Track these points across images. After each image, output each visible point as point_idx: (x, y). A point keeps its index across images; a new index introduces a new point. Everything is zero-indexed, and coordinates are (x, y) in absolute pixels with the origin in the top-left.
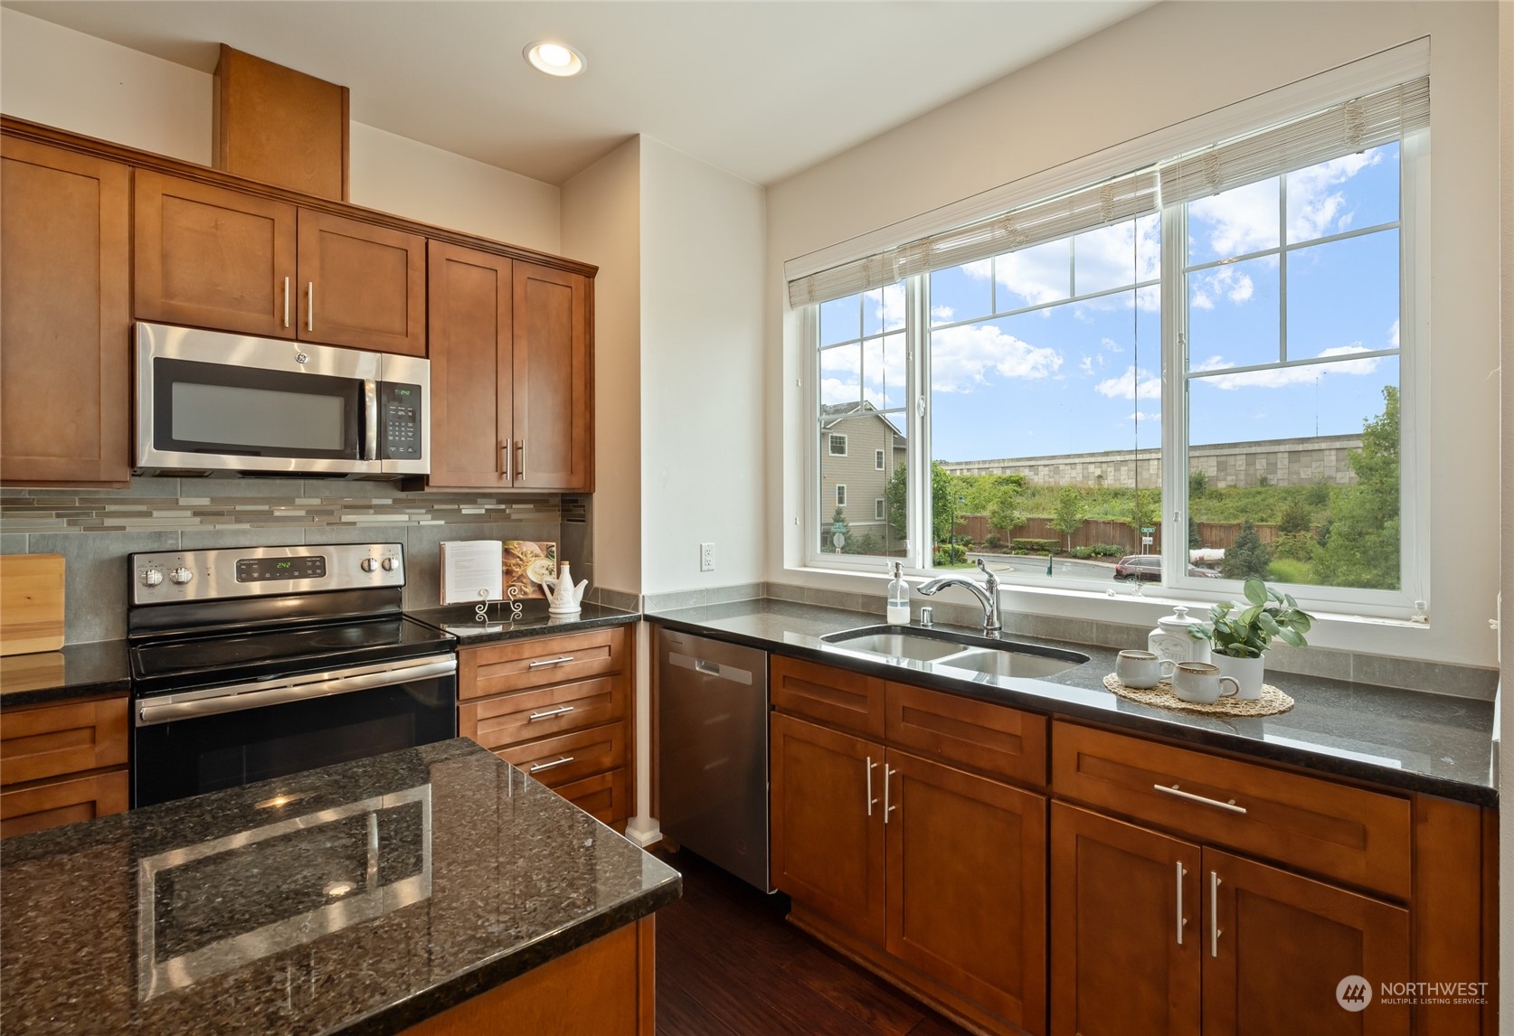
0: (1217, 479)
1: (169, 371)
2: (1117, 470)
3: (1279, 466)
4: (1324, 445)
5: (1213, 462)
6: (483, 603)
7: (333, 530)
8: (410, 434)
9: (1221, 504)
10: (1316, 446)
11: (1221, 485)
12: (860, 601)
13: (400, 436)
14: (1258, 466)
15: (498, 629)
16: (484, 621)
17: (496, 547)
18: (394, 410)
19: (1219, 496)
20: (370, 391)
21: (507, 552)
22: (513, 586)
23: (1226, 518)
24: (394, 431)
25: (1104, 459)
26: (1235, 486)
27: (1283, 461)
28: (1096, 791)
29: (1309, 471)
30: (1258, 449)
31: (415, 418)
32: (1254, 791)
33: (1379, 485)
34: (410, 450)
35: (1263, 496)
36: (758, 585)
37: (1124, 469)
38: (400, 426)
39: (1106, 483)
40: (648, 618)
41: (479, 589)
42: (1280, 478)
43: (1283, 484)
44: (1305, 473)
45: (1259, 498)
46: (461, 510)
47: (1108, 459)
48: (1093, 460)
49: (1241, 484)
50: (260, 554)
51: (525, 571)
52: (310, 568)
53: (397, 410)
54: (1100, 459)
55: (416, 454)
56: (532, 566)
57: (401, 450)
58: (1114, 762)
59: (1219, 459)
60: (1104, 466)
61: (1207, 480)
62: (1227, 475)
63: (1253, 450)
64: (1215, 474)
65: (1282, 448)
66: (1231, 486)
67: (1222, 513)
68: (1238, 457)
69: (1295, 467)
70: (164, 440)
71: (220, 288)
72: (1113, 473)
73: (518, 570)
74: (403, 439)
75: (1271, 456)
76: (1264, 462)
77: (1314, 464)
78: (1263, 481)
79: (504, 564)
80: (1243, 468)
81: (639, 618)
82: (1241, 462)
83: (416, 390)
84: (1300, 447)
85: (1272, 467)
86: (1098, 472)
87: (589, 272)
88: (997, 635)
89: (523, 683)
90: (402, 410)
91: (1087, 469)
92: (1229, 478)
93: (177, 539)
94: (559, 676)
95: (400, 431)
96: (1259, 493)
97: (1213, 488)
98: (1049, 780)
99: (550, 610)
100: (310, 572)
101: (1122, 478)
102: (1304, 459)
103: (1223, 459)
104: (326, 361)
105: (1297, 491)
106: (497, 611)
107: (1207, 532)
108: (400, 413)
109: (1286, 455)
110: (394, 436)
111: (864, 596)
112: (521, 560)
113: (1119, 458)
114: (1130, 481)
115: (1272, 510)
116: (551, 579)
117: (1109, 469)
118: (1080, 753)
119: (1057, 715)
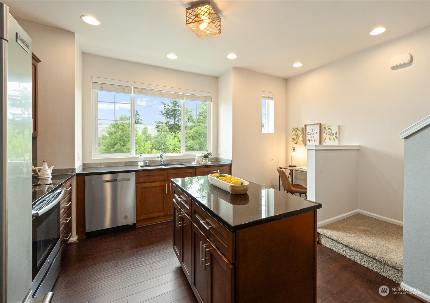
36: (83, 164)
40: (77, 174)
81: (75, 175)
87: (38, 62)
118: (200, 172)
119: (196, 168)
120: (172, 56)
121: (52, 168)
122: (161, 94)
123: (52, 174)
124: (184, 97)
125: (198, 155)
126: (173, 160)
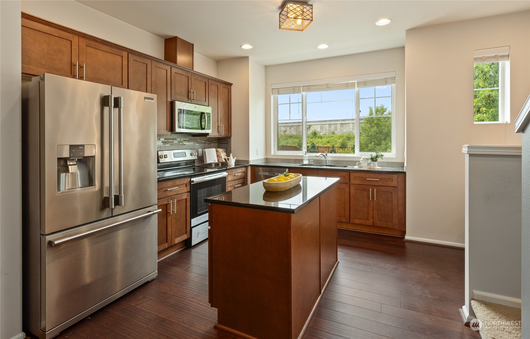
0: (320, 132)
2: (290, 129)
3: (338, 128)
4: (350, 122)
5: (319, 126)
6: (214, 163)
9: (321, 140)
10: (348, 122)
11: (322, 134)
12: (293, 160)
14: (332, 128)
16: (214, 168)
17: (215, 150)
19: (321, 138)
21: (217, 151)
22: (219, 159)
23: (323, 145)
25: (286, 125)
26: (325, 134)
27: (339, 126)
28: (357, 182)
29: (346, 130)
30: (332, 123)
32: (380, 177)
33: (368, 134)
35: (333, 137)
36: (265, 159)
37: (292, 128)
39: (288, 133)
40: (251, 165)
41: (212, 160)
42: (338, 132)
43: (339, 134)
44: (345, 130)
45: (332, 138)
47: (287, 125)
48: (282, 125)
49: (327, 134)
54: (285, 125)
55: (210, 129)
58: (360, 177)
59: (321, 125)
60: (286, 127)
61: (317, 132)
62: (323, 131)
63: (330, 123)
64: (319, 130)
65: (339, 122)
66: (324, 134)
67: (322, 143)
68: (326, 125)
69: (342, 128)
71: (182, 92)
72: (289, 130)
73: (220, 155)
75: (336, 125)
76: (333, 127)
77: (347, 128)
78: (333, 133)
79: (217, 154)
80: (328, 128)
81: (249, 165)
82: (327, 126)
84: (343, 122)
85: (336, 128)
86: (284, 129)
87: (231, 85)
88: (328, 164)
91: (281, 128)
92: (324, 132)
94: (238, 178)
96: (332, 136)
97: (319, 135)
98: (350, 182)
99: (228, 164)
101: (292, 131)
102: (345, 126)
103: (322, 125)
104: (197, 108)
105: (343, 136)
106: (217, 165)
107: (319, 149)
109: (340, 125)
111: (294, 159)
112: (220, 153)
113: (291, 125)
114: (294, 132)
115: (336, 142)
116: (228, 157)
117: (288, 128)
118: (355, 177)
119: (351, 172)
120: (323, 46)
121: (235, 158)
122: (328, 87)
123: (235, 163)
124: (355, 85)
125: (364, 157)
126: (341, 161)
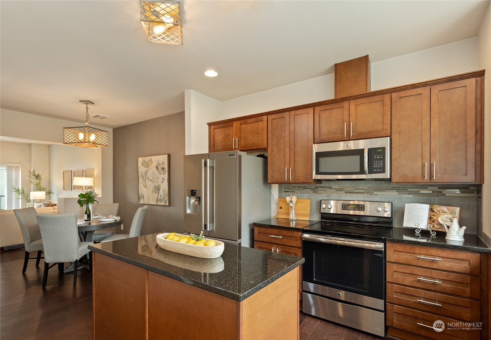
1: (319, 155)
6: (419, 229)
7: (371, 197)
8: (382, 165)
13: (378, 166)
15: (425, 241)
16: (419, 236)
17: (427, 207)
18: (375, 157)
20: (366, 152)
21: (431, 210)
22: (431, 224)
24: (376, 164)
31: (384, 159)
34: (382, 170)
38: (378, 162)
41: (416, 223)
46: (420, 191)
50: (356, 203)
51: (437, 218)
52: (360, 208)
53: (377, 157)
55: (384, 172)
56: (442, 217)
57: (378, 170)
70: (318, 173)
71: (331, 131)
73: (434, 217)
74: (379, 166)
79: (429, 214)
83: (384, 149)
89: (415, 263)
90: (379, 157)
93: (332, 197)
94: (435, 266)
95: (378, 164)
99: (446, 238)
100: (360, 209)
104: (352, 145)
106: (425, 233)
108: (378, 158)
110: (376, 166)
112: (436, 213)
116: (449, 224)
121: (464, 228)
